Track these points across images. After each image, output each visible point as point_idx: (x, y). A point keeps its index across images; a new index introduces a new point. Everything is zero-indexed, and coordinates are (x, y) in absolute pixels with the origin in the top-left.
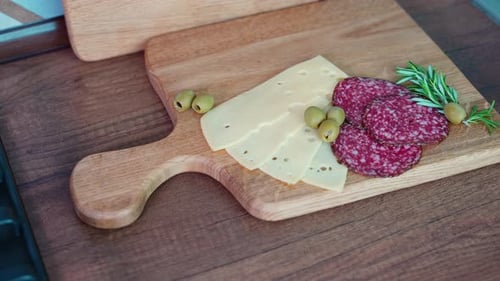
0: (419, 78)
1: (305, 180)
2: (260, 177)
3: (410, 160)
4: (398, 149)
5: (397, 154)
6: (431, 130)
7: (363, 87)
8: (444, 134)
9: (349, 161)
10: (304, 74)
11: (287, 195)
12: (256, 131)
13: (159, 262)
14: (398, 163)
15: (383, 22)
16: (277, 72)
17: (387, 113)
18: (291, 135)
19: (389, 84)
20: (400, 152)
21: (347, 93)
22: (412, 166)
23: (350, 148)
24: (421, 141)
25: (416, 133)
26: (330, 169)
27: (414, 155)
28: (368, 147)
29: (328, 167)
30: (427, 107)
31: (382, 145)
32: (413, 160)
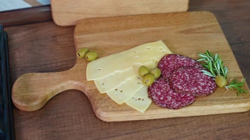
0: (209, 59)
1: (127, 104)
2: (105, 98)
3: (187, 102)
4: (183, 96)
5: (181, 98)
6: (205, 88)
7: (178, 60)
8: (212, 92)
9: (154, 97)
10: (149, 49)
11: (115, 109)
12: (113, 74)
13: (71, 132)
14: (180, 103)
15: (204, 28)
16: (136, 46)
17: (185, 75)
18: (129, 79)
19: (193, 61)
20: (184, 97)
21: (167, 62)
22: (186, 106)
23: (157, 91)
24: (196, 93)
25: (196, 88)
26: (143, 100)
27: (191, 100)
28: (167, 92)
29: (142, 99)
30: (208, 76)
31: (175, 92)
32: (189, 102)
